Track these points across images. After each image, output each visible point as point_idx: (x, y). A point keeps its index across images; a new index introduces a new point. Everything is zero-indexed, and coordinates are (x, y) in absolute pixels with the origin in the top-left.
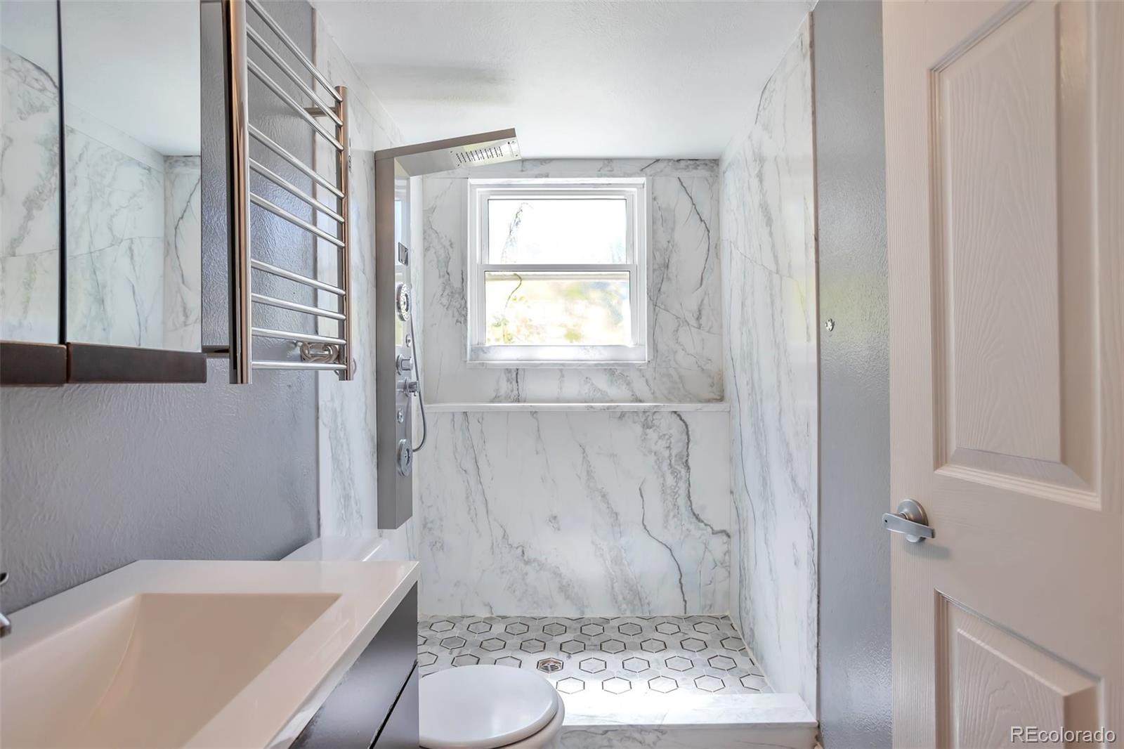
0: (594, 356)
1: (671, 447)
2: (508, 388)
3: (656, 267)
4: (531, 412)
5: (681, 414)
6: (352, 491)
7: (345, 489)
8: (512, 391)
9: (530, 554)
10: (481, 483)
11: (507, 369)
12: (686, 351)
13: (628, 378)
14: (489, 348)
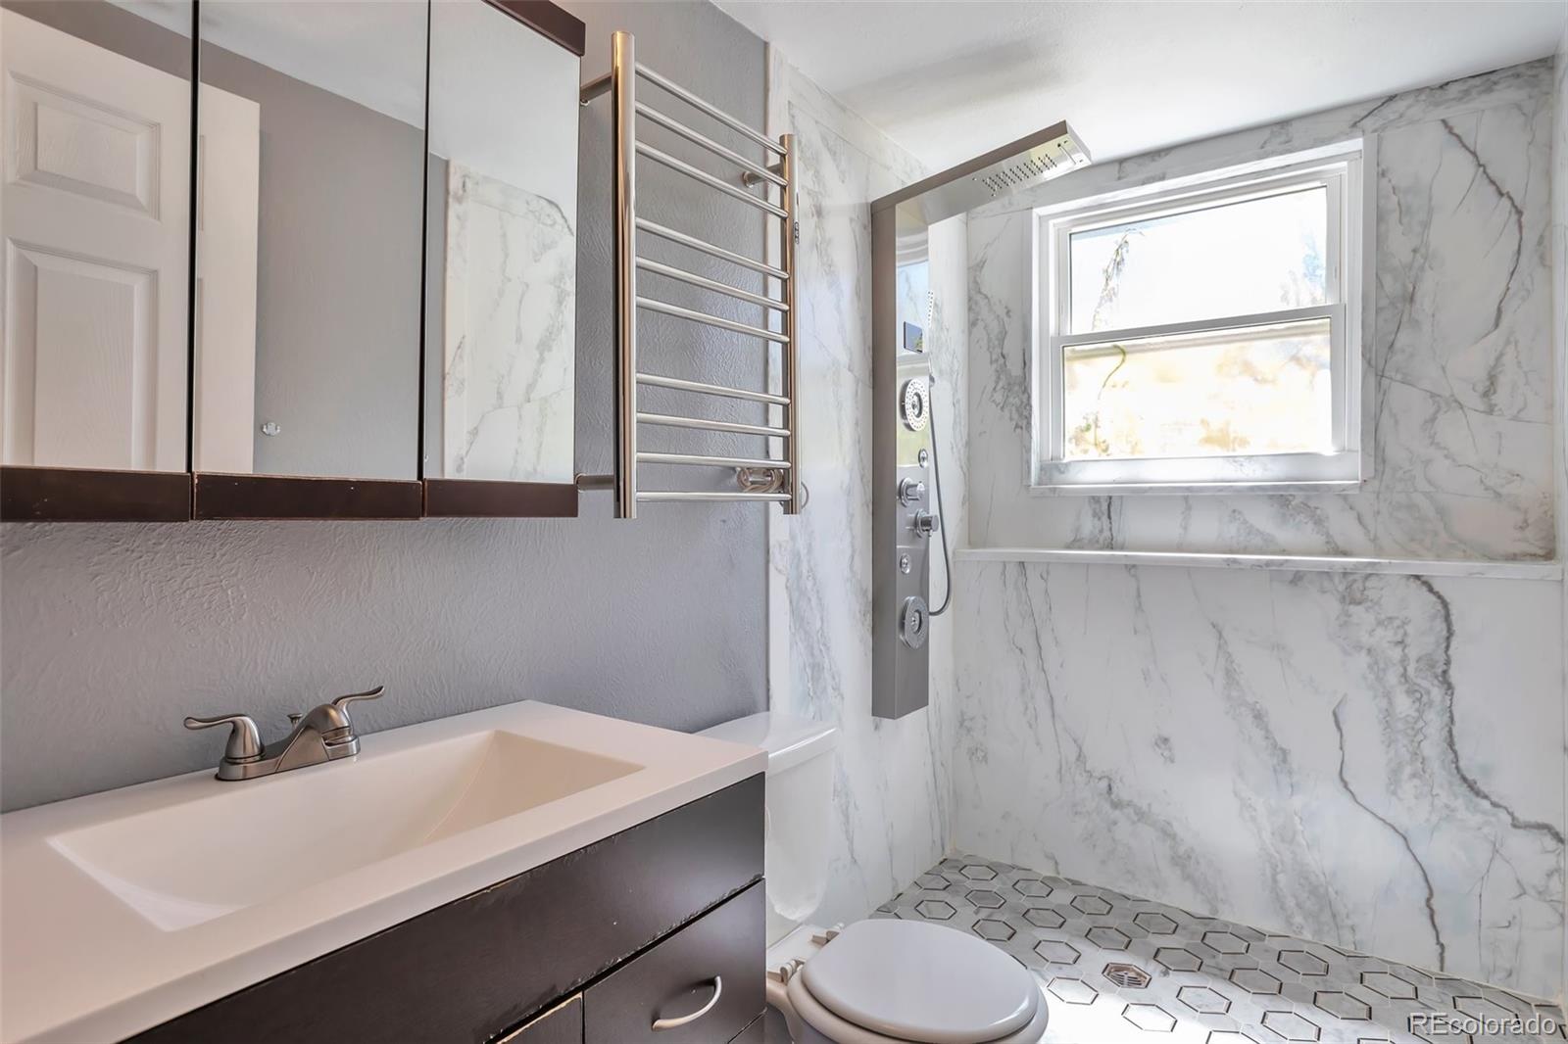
0: (1253, 474)
1: (1408, 641)
2: (1094, 526)
3: (1384, 302)
4: (1126, 566)
5: (1431, 581)
6: (827, 661)
7: (812, 655)
8: (1101, 531)
9: (1122, 792)
10: (1043, 670)
11: (1093, 498)
12: (1454, 460)
13: (1318, 512)
14: (1067, 465)
